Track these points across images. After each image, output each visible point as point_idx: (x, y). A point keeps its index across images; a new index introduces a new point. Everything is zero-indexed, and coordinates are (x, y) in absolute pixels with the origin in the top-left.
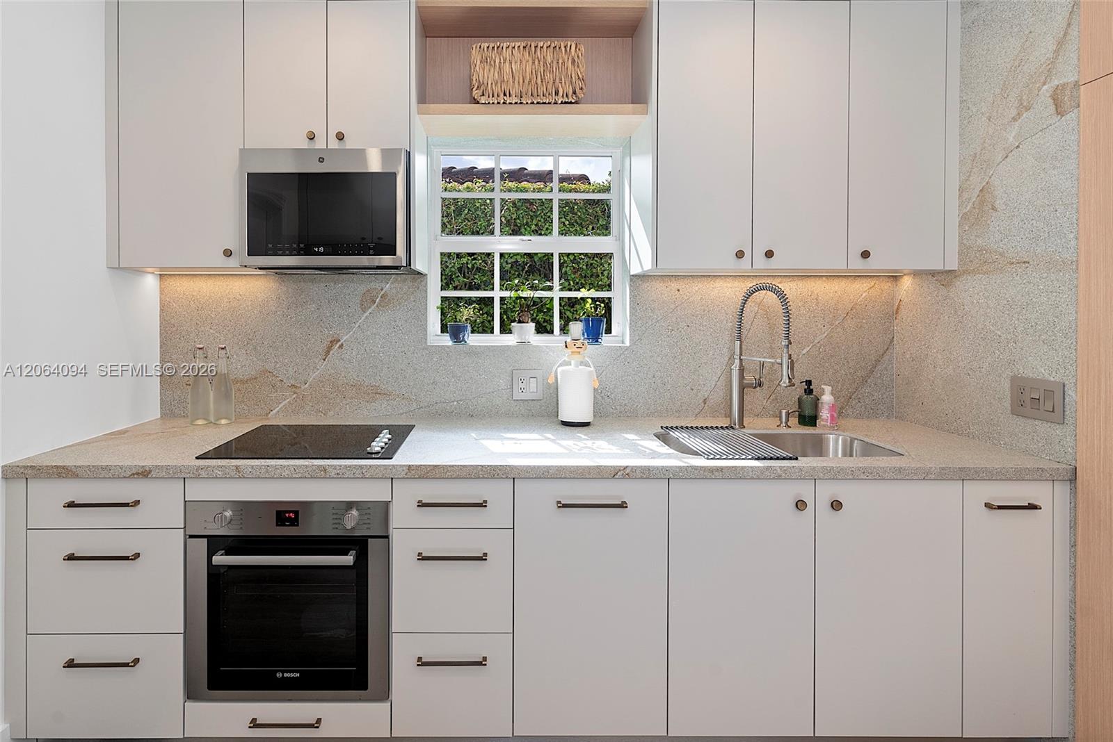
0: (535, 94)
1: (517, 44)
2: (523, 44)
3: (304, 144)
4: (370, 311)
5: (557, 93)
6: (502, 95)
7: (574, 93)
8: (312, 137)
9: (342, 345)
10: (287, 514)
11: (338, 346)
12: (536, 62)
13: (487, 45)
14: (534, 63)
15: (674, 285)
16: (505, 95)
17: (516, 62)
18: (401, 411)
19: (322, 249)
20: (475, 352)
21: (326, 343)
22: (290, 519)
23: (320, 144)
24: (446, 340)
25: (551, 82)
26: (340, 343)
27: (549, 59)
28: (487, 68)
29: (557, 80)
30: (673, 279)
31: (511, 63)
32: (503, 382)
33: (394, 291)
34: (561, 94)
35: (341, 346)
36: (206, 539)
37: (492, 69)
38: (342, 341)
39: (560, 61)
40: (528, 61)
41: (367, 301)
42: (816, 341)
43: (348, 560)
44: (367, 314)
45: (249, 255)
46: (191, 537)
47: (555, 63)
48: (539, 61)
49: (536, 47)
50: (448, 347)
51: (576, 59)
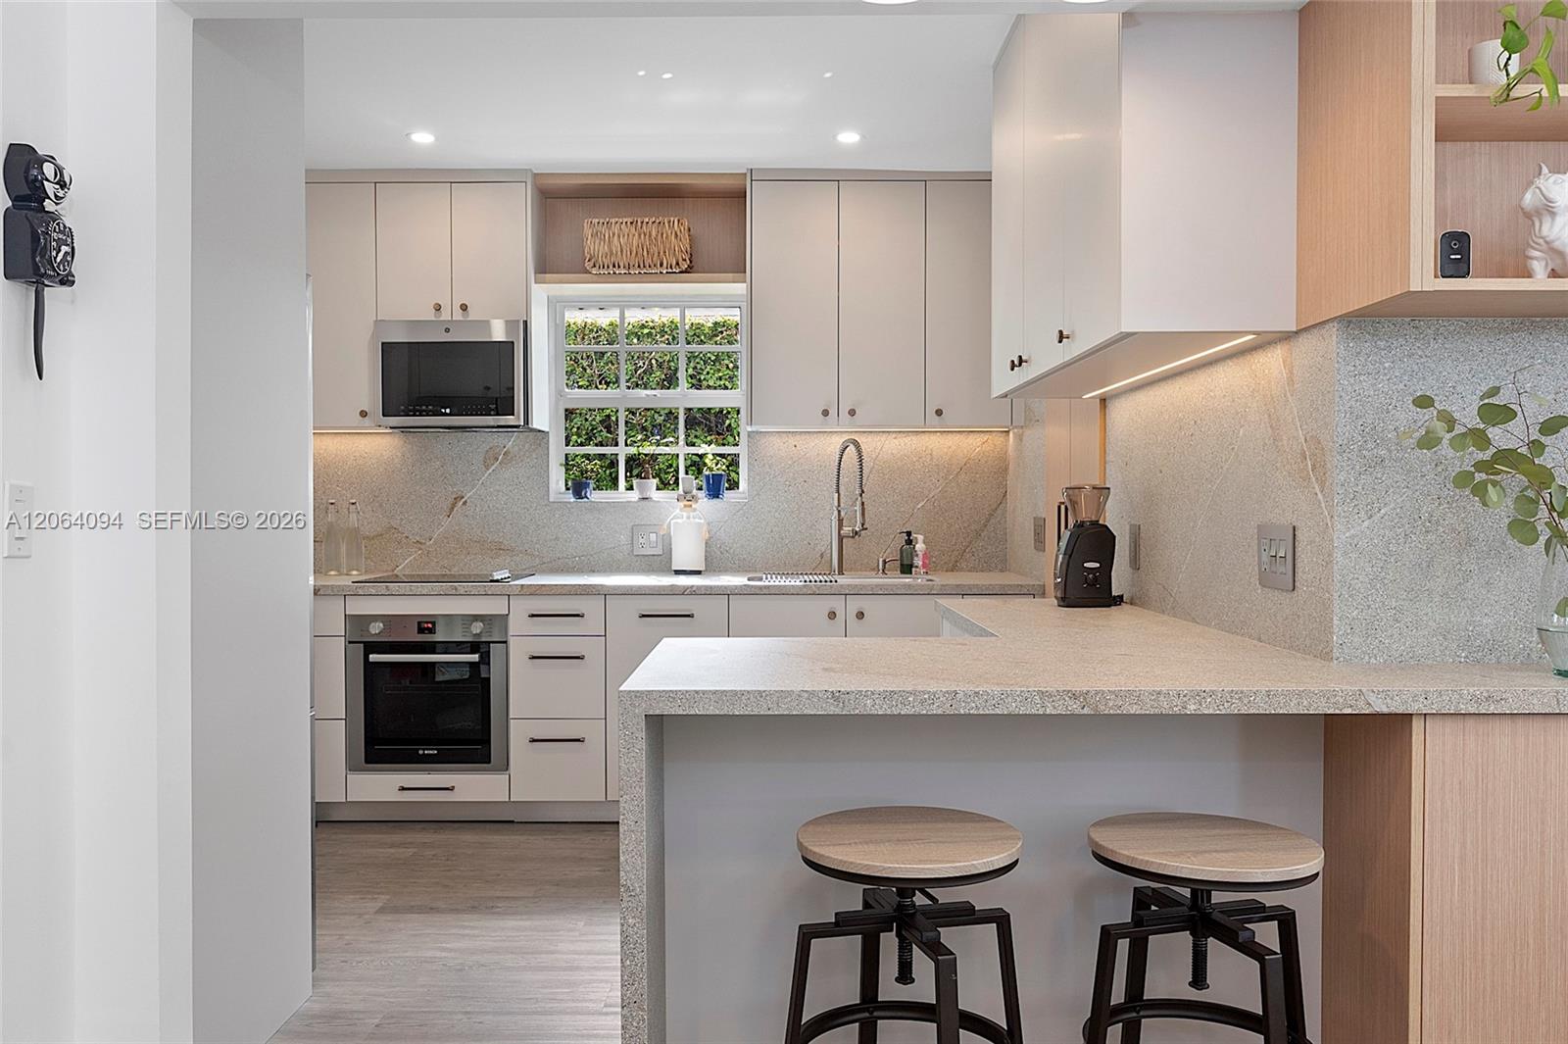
0: (642, 266)
1: (625, 220)
2: (630, 220)
3: (430, 316)
4: (493, 468)
5: (661, 265)
6: (611, 267)
7: (678, 264)
8: (438, 308)
9: (466, 501)
10: (426, 625)
11: (461, 503)
12: (642, 236)
13: (597, 220)
14: (640, 235)
15: (792, 441)
16: (614, 266)
17: (624, 236)
18: (524, 567)
19: (448, 411)
20: (597, 507)
21: (451, 500)
22: (428, 628)
23: (445, 316)
24: (570, 497)
25: (656, 254)
26: (464, 500)
27: (654, 234)
28: (597, 242)
29: (662, 253)
30: (790, 435)
31: (619, 237)
32: (624, 539)
33: (516, 448)
34: (665, 264)
35: (465, 503)
36: (362, 645)
37: (602, 243)
38: (466, 498)
39: (664, 236)
40: (634, 235)
41: (490, 459)
42: (931, 496)
43: (475, 657)
44: (490, 471)
45: (384, 415)
46: (350, 642)
47: (660, 235)
48: (645, 235)
49: (642, 222)
50: (570, 503)
51: (678, 233)
